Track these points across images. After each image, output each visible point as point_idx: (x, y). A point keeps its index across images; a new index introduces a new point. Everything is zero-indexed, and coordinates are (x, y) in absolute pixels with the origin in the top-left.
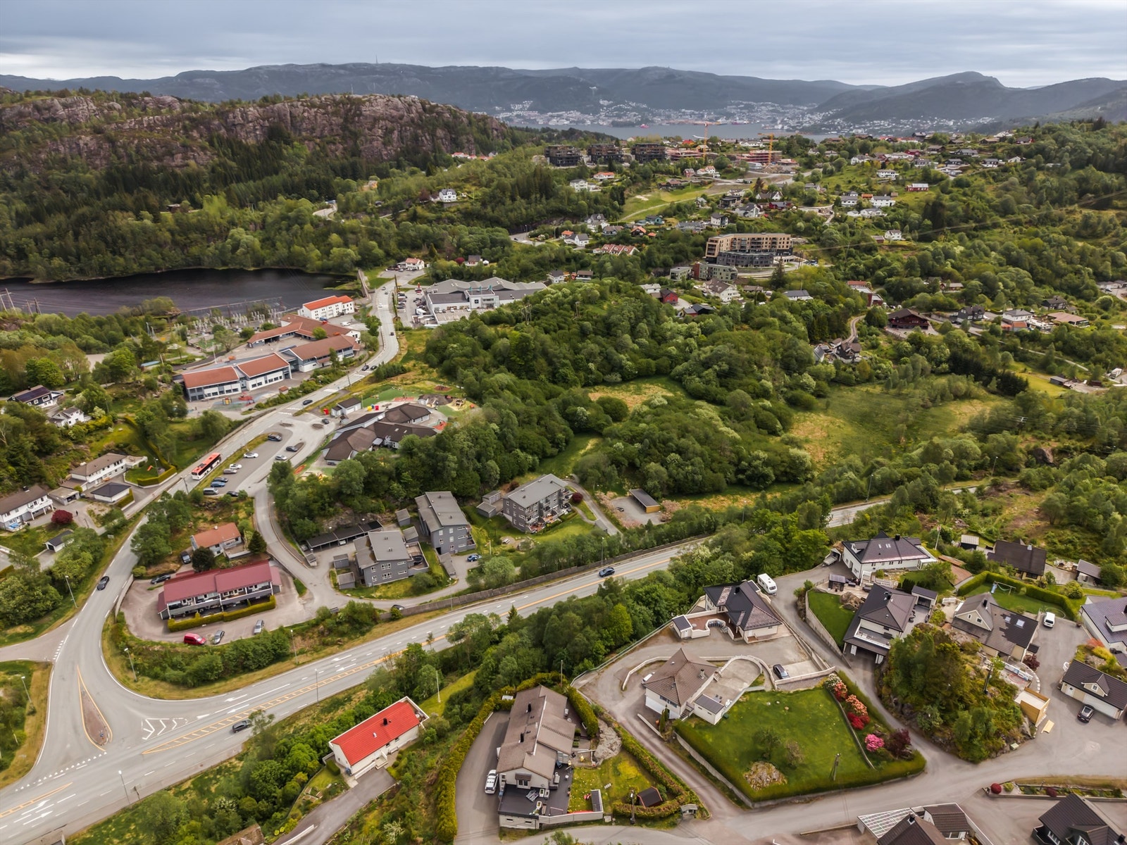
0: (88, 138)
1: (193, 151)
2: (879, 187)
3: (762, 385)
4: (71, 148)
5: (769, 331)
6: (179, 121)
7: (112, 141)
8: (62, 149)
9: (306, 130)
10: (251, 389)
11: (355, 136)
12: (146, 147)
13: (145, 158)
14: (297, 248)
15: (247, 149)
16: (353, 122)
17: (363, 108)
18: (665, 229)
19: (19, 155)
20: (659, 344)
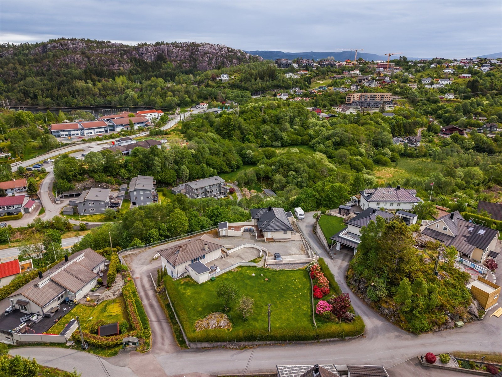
0: (79, 56)
1: (123, 63)
2: (443, 76)
3: (359, 151)
4: (71, 60)
5: (367, 126)
6: (119, 51)
7: (88, 58)
8: (67, 60)
9: (174, 57)
10: (86, 135)
11: (195, 60)
12: (103, 61)
13: (102, 65)
14: (152, 98)
15: (146, 63)
16: (195, 54)
17: (200, 48)
18: (327, 91)
19: (49, 61)
20: (305, 130)
